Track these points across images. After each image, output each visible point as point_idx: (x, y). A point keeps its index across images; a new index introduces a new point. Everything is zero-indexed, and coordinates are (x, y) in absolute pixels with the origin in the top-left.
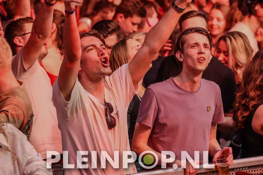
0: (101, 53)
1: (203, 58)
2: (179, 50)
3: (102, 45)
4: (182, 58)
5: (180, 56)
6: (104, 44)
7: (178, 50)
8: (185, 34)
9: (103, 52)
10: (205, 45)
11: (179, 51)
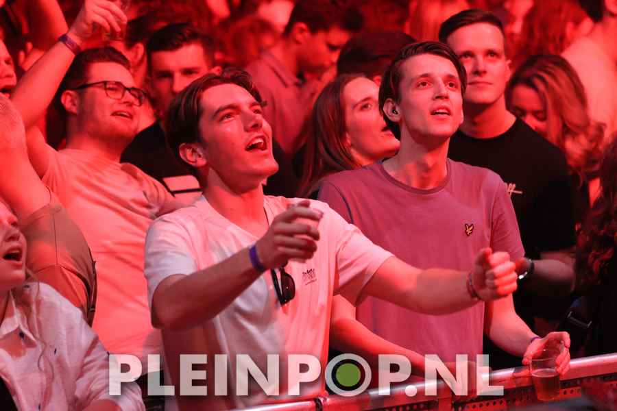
0: (252, 123)
1: (447, 109)
2: (390, 97)
3: (252, 105)
4: (397, 113)
5: (394, 110)
6: (257, 102)
7: (387, 97)
8: (402, 58)
9: (257, 121)
10: (449, 80)
11: (391, 99)
